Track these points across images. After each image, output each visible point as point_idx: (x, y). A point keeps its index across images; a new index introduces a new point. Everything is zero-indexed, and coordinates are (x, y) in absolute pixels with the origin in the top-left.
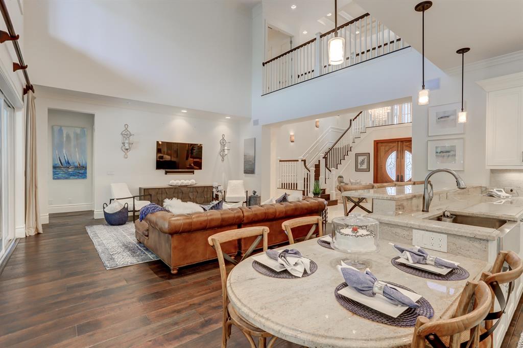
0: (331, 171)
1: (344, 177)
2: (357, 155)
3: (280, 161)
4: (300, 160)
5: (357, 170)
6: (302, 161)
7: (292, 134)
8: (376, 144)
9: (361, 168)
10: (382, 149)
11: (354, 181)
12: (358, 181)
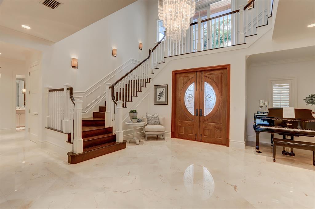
0: (117, 105)
1: (137, 111)
2: (156, 87)
3: (50, 91)
4: (65, 89)
5: (156, 103)
6: (68, 89)
7: (74, 57)
8: (174, 74)
9: (159, 101)
10: (181, 80)
11: (151, 116)
12: (156, 116)
